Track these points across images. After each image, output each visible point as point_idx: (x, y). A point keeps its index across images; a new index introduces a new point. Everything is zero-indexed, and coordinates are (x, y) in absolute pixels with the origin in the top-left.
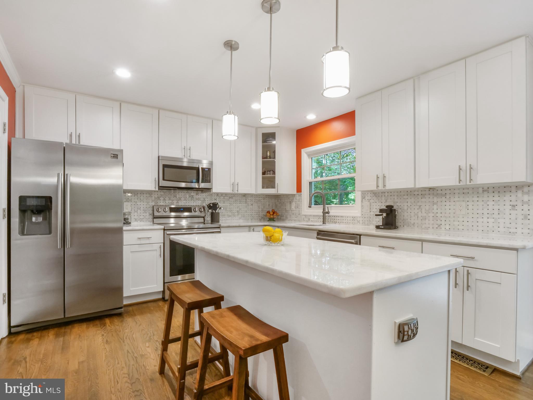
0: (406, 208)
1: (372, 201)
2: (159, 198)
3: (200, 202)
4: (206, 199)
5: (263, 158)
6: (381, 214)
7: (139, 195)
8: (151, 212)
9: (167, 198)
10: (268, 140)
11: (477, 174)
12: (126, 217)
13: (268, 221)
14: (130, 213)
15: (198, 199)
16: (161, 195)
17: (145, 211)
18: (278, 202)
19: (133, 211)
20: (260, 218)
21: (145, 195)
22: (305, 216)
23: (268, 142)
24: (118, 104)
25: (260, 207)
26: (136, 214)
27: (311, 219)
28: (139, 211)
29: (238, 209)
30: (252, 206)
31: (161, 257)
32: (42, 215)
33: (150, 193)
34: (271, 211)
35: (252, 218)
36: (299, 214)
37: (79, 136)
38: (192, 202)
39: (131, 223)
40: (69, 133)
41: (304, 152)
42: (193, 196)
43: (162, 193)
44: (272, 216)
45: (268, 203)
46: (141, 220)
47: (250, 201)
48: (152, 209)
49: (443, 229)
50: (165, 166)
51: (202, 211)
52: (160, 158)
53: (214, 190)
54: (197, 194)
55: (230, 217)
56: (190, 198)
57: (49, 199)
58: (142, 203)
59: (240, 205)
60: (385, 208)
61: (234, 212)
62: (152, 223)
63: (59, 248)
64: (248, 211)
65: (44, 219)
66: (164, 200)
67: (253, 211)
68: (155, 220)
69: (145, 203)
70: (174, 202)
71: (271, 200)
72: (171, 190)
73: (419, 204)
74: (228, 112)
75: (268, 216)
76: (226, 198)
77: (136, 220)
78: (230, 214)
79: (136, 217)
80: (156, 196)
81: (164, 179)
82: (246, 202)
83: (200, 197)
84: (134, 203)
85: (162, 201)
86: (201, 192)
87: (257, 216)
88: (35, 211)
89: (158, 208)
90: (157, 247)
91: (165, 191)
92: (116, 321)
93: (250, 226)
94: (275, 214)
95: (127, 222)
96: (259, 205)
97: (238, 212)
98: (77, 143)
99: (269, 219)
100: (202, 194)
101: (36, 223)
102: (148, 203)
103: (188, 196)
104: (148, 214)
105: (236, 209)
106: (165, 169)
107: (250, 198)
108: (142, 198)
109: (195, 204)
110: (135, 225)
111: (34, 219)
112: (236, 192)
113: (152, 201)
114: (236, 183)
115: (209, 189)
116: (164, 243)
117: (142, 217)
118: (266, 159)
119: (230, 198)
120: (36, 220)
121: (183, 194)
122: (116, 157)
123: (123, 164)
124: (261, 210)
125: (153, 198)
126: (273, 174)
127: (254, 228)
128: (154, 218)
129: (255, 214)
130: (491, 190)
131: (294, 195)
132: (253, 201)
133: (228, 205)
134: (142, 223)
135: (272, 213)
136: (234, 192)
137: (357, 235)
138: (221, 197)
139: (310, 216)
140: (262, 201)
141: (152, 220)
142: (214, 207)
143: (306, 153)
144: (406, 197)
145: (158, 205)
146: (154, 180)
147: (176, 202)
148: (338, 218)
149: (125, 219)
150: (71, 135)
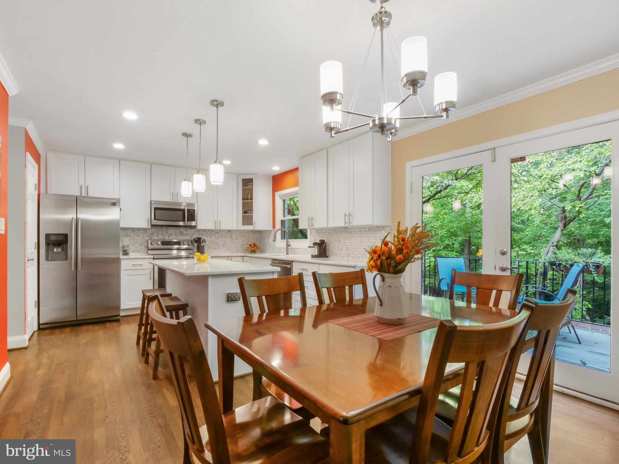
0: (333, 241)
1: (316, 236)
2: (153, 234)
3: (189, 237)
4: (194, 235)
5: (243, 199)
6: (314, 246)
7: (136, 232)
8: (146, 245)
9: (160, 234)
10: (249, 185)
11: (354, 219)
12: (125, 249)
13: (250, 253)
14: (128, 246)
15: (187, 235)
16: (155, 231)
17: (141, 244)
18: (261, 236)
19: (131, 244)
20: (245, 250)
21: (141, 232)
22: (278, 248)
23: (248, 186)
24: (118, 161)
25: (244, 241)
26: (133, 247)
27: (281, 251)
28: (136, 244)
29: (224, 243)
30: (236, 240)
31: (151, 279)
32: (61, 247)
33: (145, 230)
34: (252, 244)
35: (237, 250)
36: (274, 247)
37: (87, 188)
38: (182, 237)
39: (130, 253)
40: (80, 185)
41: (277, 194)
42: (182, 232)
43: (156, 230)
44: (253, 249)
45: (252, 237)
46: (138, 251)
47: (235, 236)
48: (147, 243)
49: (351, 257)
50: (156, 209)
51: (190, 245)
52: (152, 203)
53: (199, 227)
54: (186, 230)
55: (216, 250)
56: (180, 234)
57: (66, 236)
58: (138, 238)
59: (226, 239)
60: (319, 242)
61: (220, 245)
62: (147, 254)
63: (73, 270)
64: (233, 245)
65: (62, 250)
66: (158, 235)
67: (238, 245)
68: (149, 251)
69: (141, 238)
70: (166, 236)
71: (255, 235)
72: (163, 227)
73: (339, 239)
74: (185, 179)
75: (249, 249)
76: (212, 233)
77: (134, 252)
78: (216, 247)
79: (134, 249)
80: (151, 232)
81: (155, 219)
82: (231, 237)
83: (188, 232)
84: (132, 238)
85: (155, 236)
86: (189, 228)
87: (242, 248)
88: (56, 244)
89: (152, 242)
90: (147, 272)
91: (158, 228)
92: (114, 324)
93: (228, 257)
94: (255, 247)
95: (125, 253)
96: (243, 239)
97: (223, 245)
98: (86, 195)
99: (251, 251)
100: (191, 230)
101: (56, 253)
102: (144, 237)
103: (178, 232)
104: (143, 247)
105: (222, 243)
106: (156, 211)
107: (235, 233)
108: (138, 234)
109: (184, 239)
110: (132, 255)
111: (55, 250)
112: (219, 229)
113: (147, 236)
114: (219, 221)
115: (195, 227)
116: (154, 269)
117: (138, 249)
118: (248, 200)
119: (216, 233)
120: (57, 250)
121: (174, 230)
122: (114, 204)
123: (121, 209)
124: (245, 243)
125: (148, 234)
126: (251, 213)
127: (231, 258)
128: (149, 250)
129: (240, 246)
130: (372, 229)
131: (271, 231)
132: (238, 236)
133: (214, 239)
134: (138, 254)
135: (253, 246)
136: (217, 229)
137: (291, 261)
138: (208, 233)
139: (281, 248)
140: (247, 235)
141: (147, 251)
142: (198, 241)
143: (279, 196)
144: (333, 233)
145: (152, 239)
146: (147, 219)
147: (168, 236)
148: (297, 250)
149: (124, 251)
150: (81, 187)
